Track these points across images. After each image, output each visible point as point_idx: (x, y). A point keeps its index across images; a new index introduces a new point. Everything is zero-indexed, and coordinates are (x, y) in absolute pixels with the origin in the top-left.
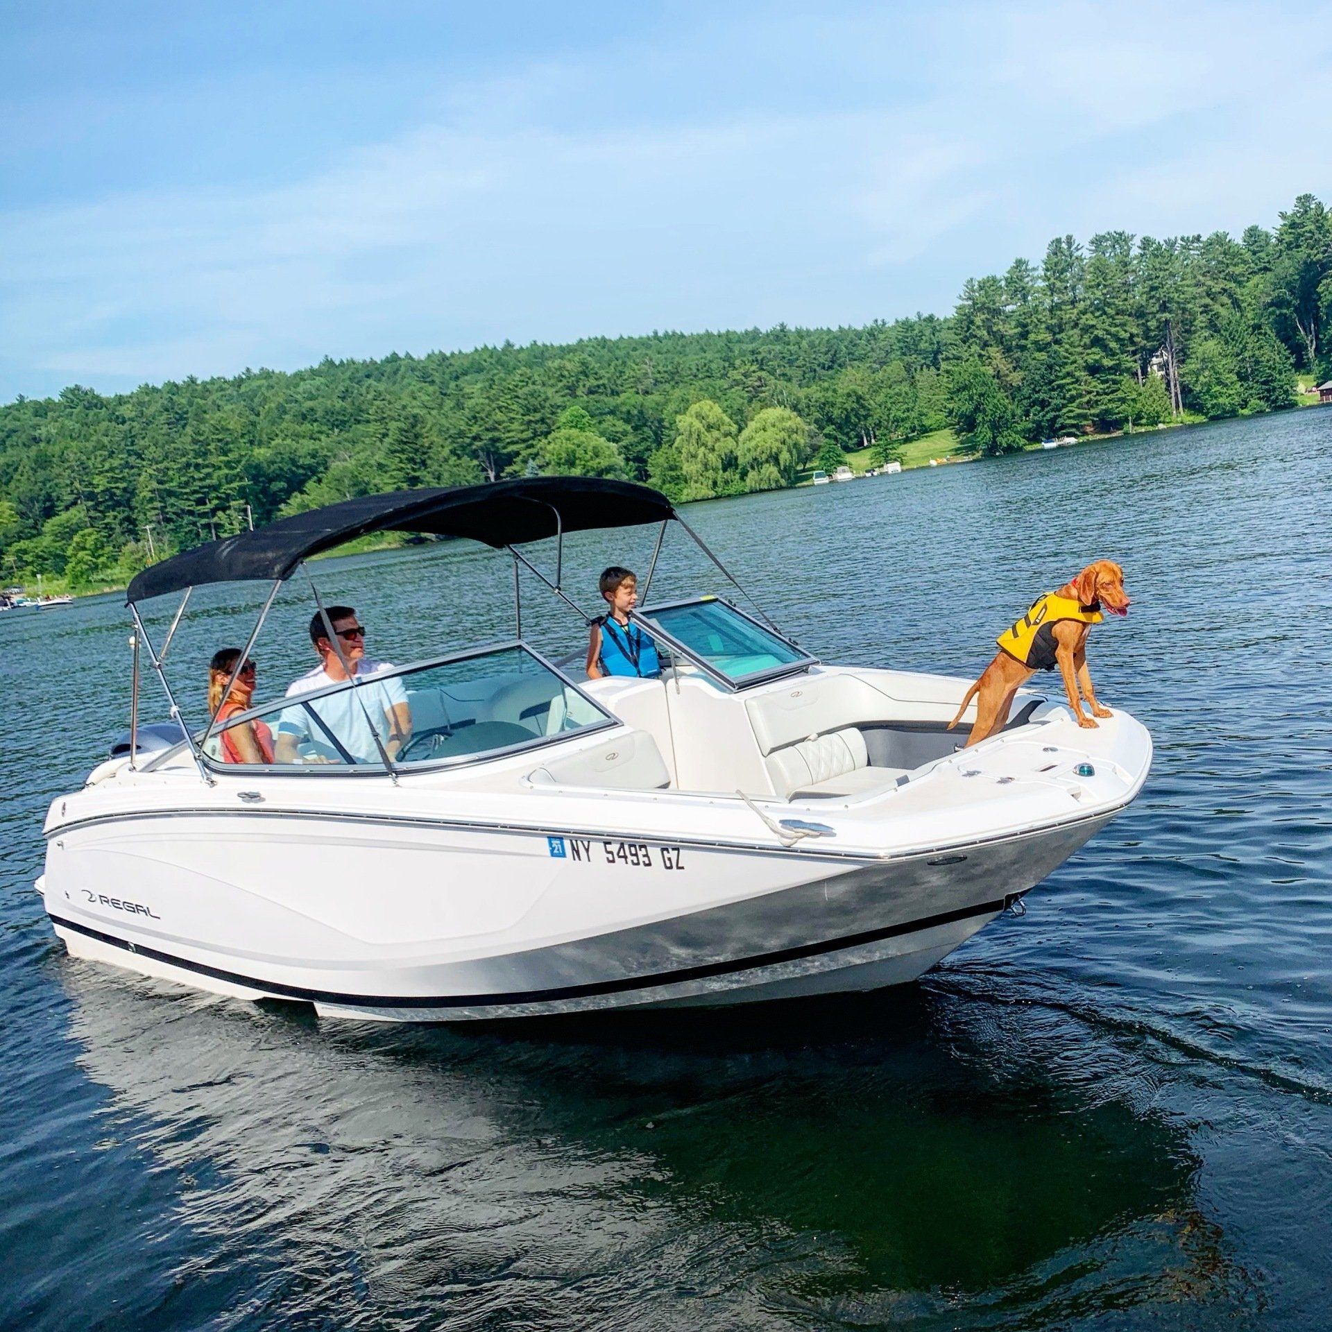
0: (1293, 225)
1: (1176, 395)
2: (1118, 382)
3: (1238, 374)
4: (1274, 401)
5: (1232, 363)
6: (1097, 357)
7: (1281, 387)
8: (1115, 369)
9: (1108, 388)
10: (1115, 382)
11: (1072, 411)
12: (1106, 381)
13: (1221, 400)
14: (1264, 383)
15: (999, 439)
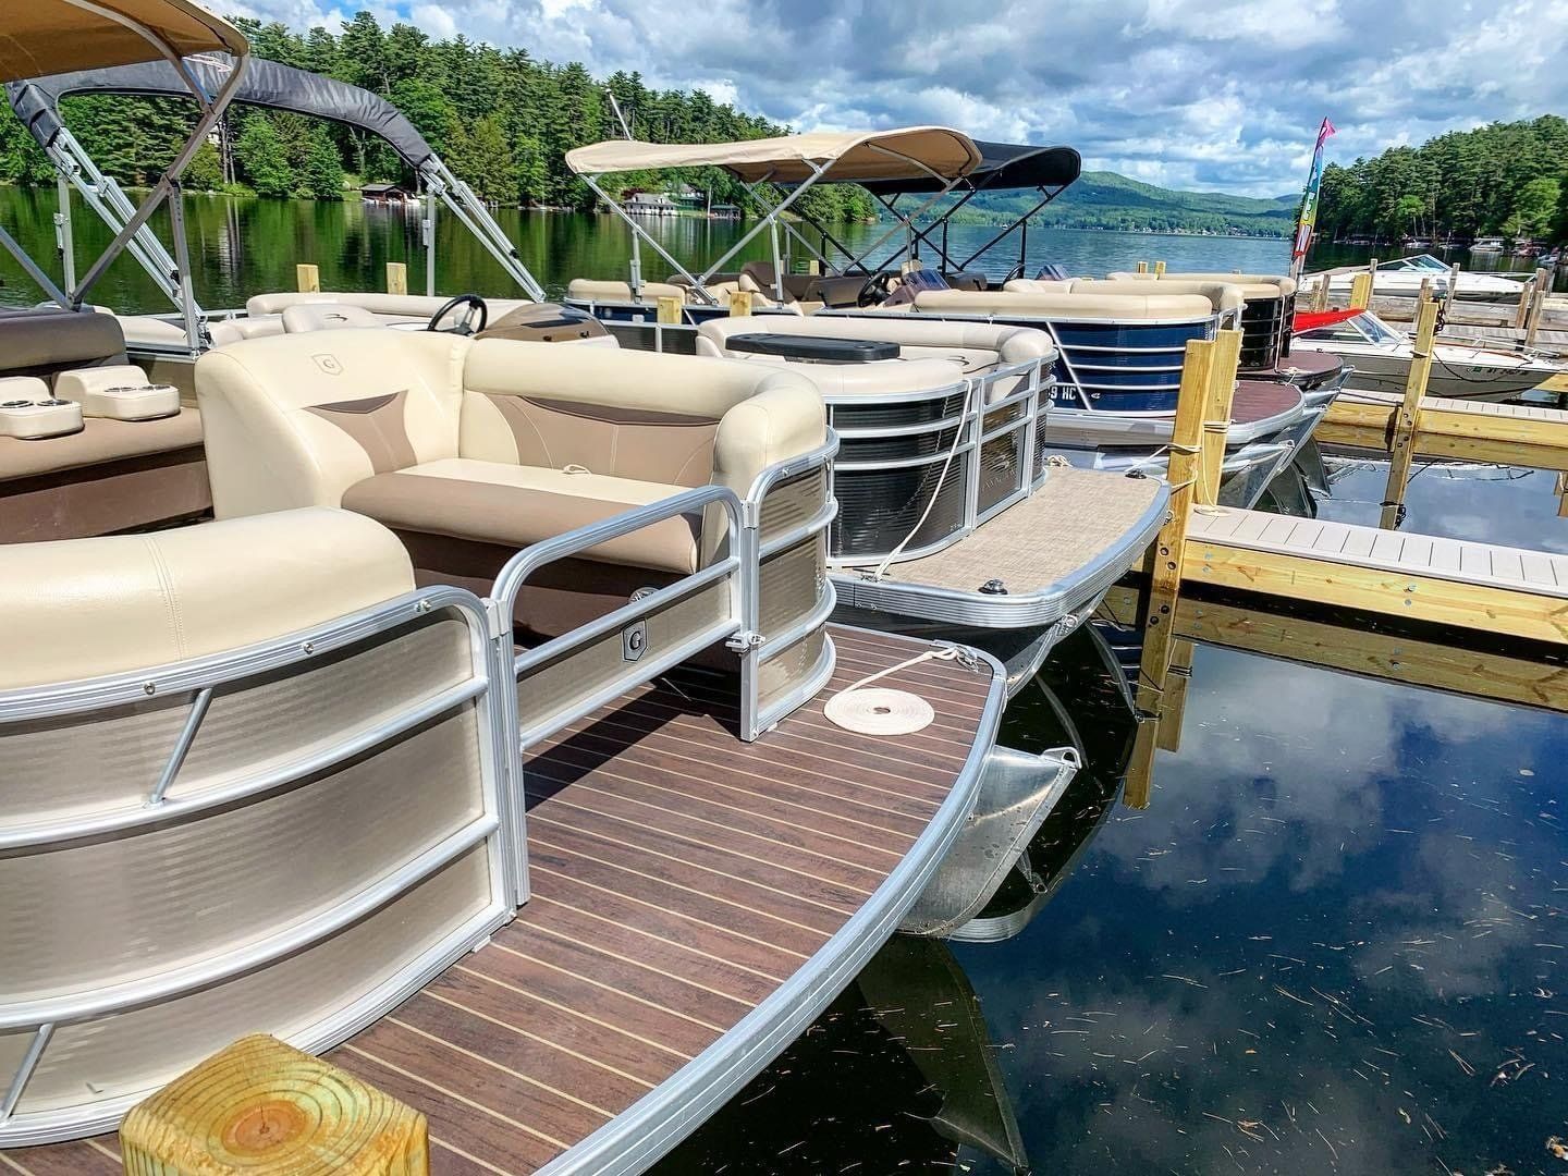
0: (354, 37)
1: (229, 165)
2: (170, 142)
3: (289, 159)
4: (321, 191)
5: (284, 149)
6: (147, 113)
7: (327, 180)
8: (168, 129)
9: (158, 145)
10: (165, 140)
11: (117, 159)
12: (156, 138)
13: (271, 180)
14: (313, 173)
15: (33, 170)
